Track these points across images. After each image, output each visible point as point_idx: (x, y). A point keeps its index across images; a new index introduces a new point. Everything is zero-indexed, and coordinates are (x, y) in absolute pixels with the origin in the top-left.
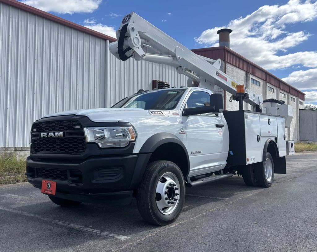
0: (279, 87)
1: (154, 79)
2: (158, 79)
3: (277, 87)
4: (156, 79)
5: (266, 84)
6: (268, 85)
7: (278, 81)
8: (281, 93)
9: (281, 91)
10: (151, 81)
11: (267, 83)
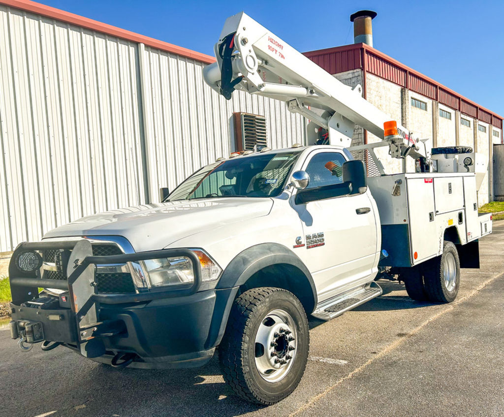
0: (459, 110)
1: (237, 111)
2: (243, 110)
3: (455, 110)
4: (240, 110)
5: (437, 106)
6: (441, 106)
7: (458, 100)
8: (463, 119)
9: (463, 116)
10: (230, 115)
11: (439, 104)
